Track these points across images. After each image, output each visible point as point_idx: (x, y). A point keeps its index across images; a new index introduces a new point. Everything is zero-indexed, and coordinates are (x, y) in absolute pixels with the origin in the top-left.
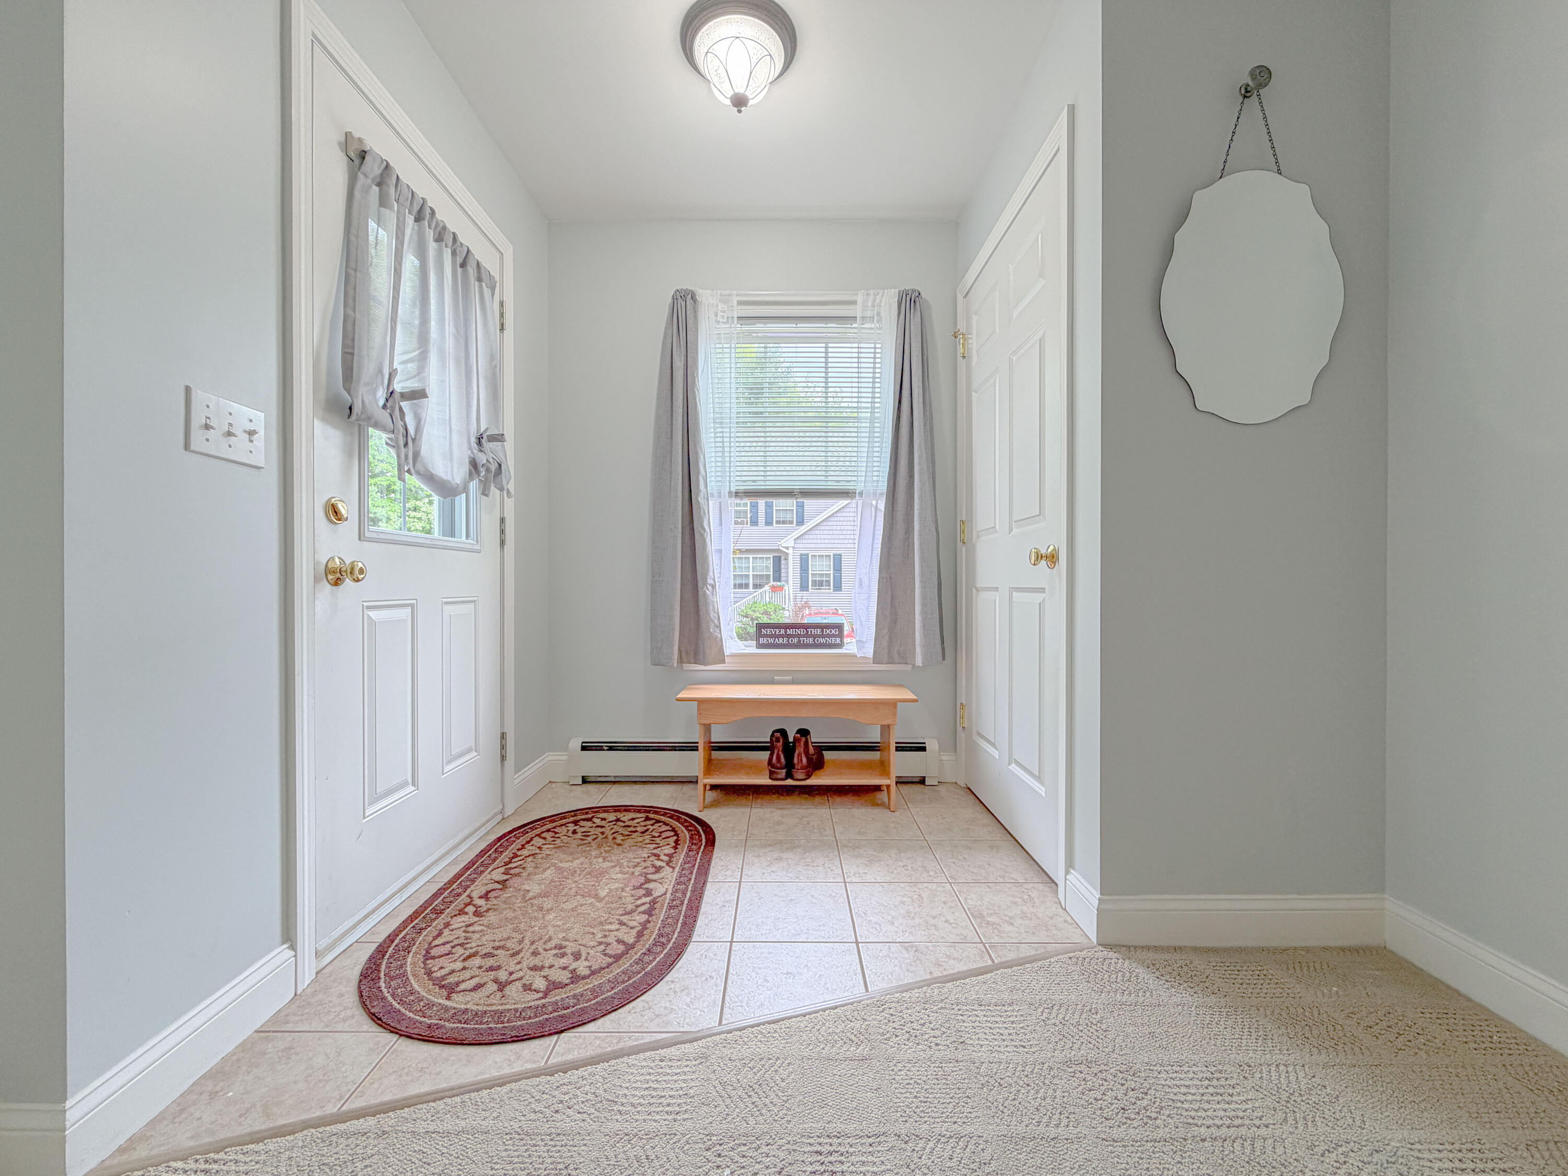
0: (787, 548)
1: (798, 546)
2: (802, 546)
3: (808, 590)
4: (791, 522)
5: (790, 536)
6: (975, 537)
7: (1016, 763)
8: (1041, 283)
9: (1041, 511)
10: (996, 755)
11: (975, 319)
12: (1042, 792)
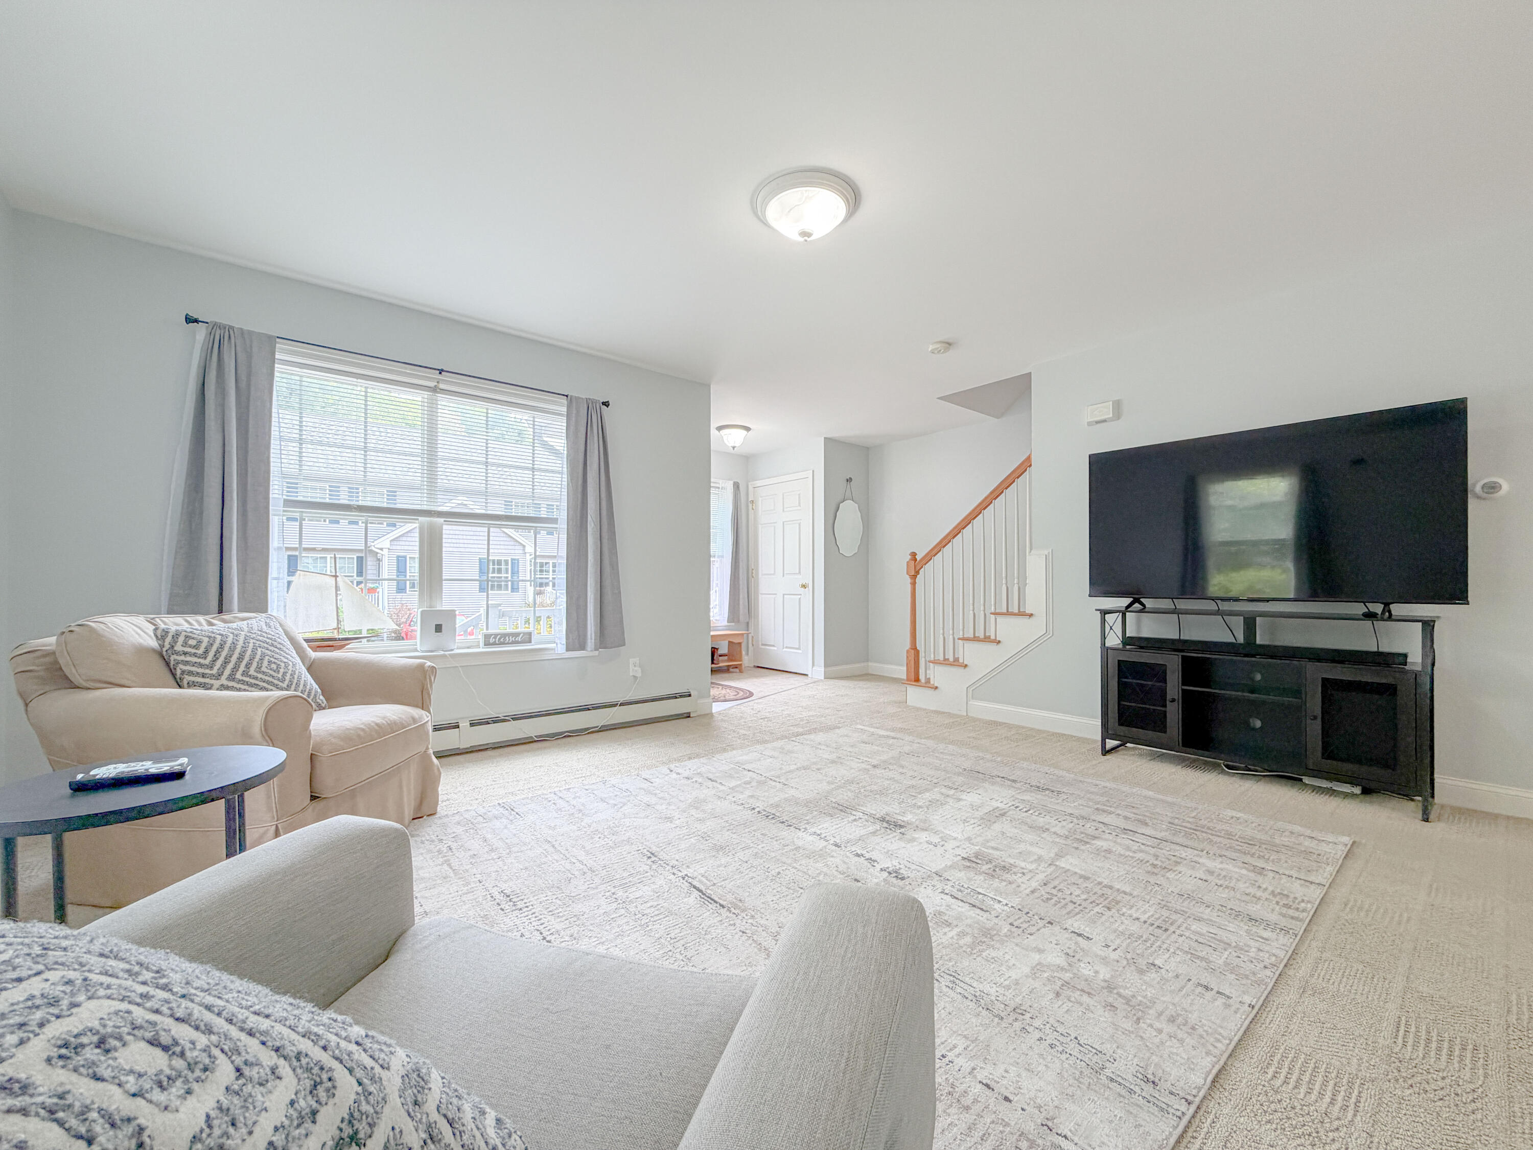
0: (381, 549)
1: (394, 547)
2: (398, 547)
3: (405, 593)
5: (386, 537)
6: (760, 576)
7: (786, 647)
8: (799, 508)
9: (800, 572)
10: (775, 648)
11: (760, 499)
12: (800, 651)
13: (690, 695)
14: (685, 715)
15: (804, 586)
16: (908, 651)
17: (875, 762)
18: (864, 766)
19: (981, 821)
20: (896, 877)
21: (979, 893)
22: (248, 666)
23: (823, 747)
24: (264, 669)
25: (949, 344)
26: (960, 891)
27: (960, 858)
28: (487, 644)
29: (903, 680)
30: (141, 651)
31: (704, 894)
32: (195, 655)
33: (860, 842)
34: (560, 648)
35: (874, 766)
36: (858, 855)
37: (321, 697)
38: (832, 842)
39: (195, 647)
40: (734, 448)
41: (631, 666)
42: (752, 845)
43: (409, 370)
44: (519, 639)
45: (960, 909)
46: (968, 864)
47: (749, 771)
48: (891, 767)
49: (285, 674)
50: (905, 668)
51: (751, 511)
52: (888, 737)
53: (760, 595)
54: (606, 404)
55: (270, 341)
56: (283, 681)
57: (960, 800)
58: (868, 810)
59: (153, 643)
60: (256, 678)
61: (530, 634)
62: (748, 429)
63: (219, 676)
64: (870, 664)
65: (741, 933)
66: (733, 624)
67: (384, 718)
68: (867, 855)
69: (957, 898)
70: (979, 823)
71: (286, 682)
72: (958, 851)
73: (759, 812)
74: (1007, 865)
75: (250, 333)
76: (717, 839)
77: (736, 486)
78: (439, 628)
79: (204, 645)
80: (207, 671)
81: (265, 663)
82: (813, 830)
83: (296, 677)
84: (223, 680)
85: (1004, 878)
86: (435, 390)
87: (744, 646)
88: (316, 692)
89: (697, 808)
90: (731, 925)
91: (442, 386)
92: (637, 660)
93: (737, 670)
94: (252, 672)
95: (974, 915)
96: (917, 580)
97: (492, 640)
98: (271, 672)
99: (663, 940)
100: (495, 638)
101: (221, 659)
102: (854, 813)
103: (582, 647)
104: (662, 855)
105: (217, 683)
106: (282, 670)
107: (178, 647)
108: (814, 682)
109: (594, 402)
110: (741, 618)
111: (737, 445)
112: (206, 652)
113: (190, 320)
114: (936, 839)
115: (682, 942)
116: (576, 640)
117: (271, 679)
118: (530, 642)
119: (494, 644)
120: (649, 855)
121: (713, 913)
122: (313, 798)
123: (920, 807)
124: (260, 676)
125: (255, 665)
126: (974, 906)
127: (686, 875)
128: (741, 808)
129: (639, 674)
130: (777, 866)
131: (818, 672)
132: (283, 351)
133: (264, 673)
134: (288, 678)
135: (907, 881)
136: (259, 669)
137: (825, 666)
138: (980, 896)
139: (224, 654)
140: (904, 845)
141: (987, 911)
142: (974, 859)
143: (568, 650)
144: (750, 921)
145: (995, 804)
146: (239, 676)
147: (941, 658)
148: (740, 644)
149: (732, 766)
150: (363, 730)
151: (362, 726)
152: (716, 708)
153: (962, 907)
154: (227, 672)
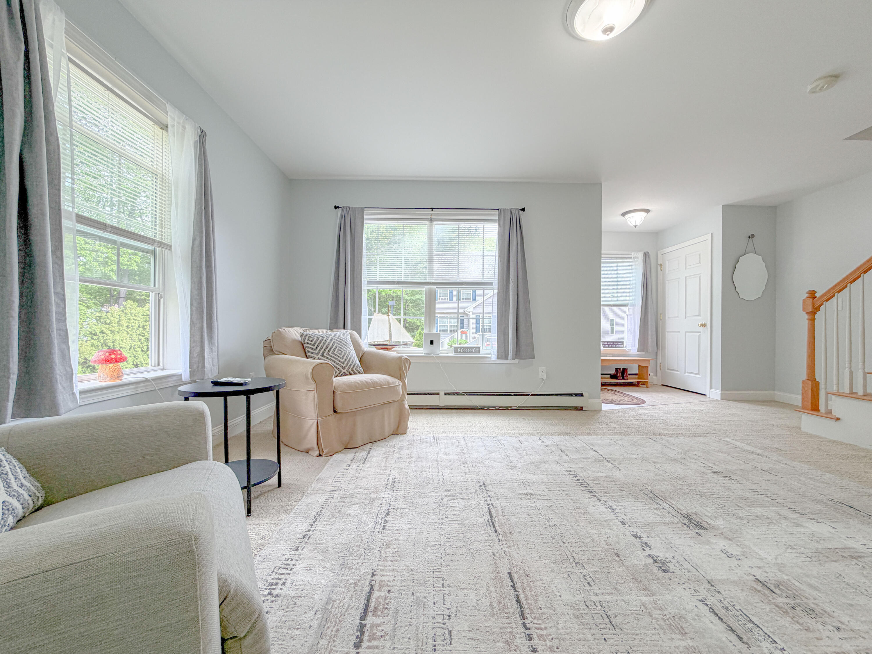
0: (469, 312)
1: (475, 311)
2: (477, 311)
4: (469, 299)
5: (470, 306)
6: (667, 318)
7: (688, 372)
8: (699, 265)
9: (699, 315)
10: (679, 373)
11: (667, 262)
12: (700, 376)
13: (582, 396)
14: (579, 408)
15: (703, 325)
16: (803, 382)
17: (718, 469)
18: (703, 469)
19: (814, 554)
20: (660, 567)
21: (751, 621)
22: (329, 351)
23: (675, 448)
24: (335, 353)
25: (835, 77)
26: (727, 608)
27: (753, 578)
28: (456, 352)
29: (798, 406)
30: (295, 341)
31: (492, 520)
32: (311, 344)
33: (647, 527)
34: (493, 357)
35: (715, 473)
36: (636, 536)
37: (361, 369)
38: (620, 518)
39: (311, 341)
40: (635, 226)
41: (541, 373)
42: (553, 500)
43: (417, 211)
44: (473, 350)
45: (711, 626)
46: (759, 588)
47: (595, 451)
48: (733, 477)
49: (344, 356)
50: (800, 397)
51: (660, 272)
52: (752, 452)
53: (666, 333)
54: (523, 210)
55: (362, 210)
56: (342, 358)
57: (799, 525)
58: (677, 504)
59: (299, 338)
60: (331, 356)
61: (479, 348)
62: (647, 211)
63: (317, 354)
64: (776, 393)
65: (491, 554)
66: (644, 353)
67: (371, 380)
68: (645, 540)
69: (716, 614)
70: (810, 555)
71: (344, 360)
72: (755, 571)
73: (578, 480)
74: (818, 609)
75: (355, 208)
76: (532, 488)
77: (647, 255)
78: (432, 342)
79: (314, 340)
80: (314, 351)
81: (336, 350)
82: (611, 504)
83: (349, 358)
84: (319, 356)
85: (801, 621)
86: (431, 220)
87: (650, 369)
88: (358, 365)
89: (535, 465)
90: (490, 546)
91: (433, 217)
92: (544, 368)
93: (645, 386)
94: (330, 353)
95: (724, 639)
96: (816, 316)
97: (459, 350)
98: (338, 354)
99: (442, 537)
100: (460, 349)
101: (320, 347)
102: (661, 503)
103: (506, 358)
104: (489, 487)
105: (317, 357)
106: (343, 354)
107: (306, 341)
108: (710, 401)
109: (514, 210)
110: (650, 349)
111: (638, 224)
112: (315, 343)
113: (336, 207)
114: (735, 550)
115: (451, 543)
116: (502, 354)
117: (337, 357)
118: (479, 353)
119: (460, 352)
120: (482, 484)
121: (486, 534)
122: (335, 411)
123: (740, 518)
124: (333, 355)
125: (332, 350)
126: (733, 631)
127: (492, 504)
128: (567, 473)
129: (545, 378)
130: (559, 520)
131: (715, 394)
132: (368, 214)
133: (335, 354)
134: (345, 357)
135: (667, 575)
136: (333, 353)
137: (722, 390)
138: (750, 625)
139: (321, 345)
140: (692, 544)
141: (747, 644)
142: (772, 588)
143: (498, 358)
144: (506, 549)
145: (850, 543)
146: (325, 355)
147: (847, 391)
148: (647, 367)
149: (585, 445)
150: (358, 383)
151: (359, 382)
152: (605, 407)
153: (715, 625)
154: (321, 352)
